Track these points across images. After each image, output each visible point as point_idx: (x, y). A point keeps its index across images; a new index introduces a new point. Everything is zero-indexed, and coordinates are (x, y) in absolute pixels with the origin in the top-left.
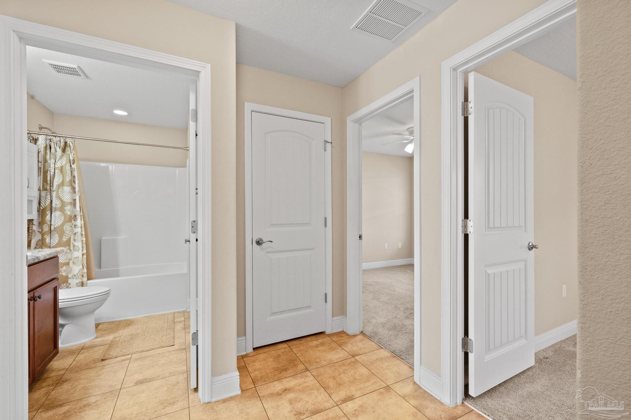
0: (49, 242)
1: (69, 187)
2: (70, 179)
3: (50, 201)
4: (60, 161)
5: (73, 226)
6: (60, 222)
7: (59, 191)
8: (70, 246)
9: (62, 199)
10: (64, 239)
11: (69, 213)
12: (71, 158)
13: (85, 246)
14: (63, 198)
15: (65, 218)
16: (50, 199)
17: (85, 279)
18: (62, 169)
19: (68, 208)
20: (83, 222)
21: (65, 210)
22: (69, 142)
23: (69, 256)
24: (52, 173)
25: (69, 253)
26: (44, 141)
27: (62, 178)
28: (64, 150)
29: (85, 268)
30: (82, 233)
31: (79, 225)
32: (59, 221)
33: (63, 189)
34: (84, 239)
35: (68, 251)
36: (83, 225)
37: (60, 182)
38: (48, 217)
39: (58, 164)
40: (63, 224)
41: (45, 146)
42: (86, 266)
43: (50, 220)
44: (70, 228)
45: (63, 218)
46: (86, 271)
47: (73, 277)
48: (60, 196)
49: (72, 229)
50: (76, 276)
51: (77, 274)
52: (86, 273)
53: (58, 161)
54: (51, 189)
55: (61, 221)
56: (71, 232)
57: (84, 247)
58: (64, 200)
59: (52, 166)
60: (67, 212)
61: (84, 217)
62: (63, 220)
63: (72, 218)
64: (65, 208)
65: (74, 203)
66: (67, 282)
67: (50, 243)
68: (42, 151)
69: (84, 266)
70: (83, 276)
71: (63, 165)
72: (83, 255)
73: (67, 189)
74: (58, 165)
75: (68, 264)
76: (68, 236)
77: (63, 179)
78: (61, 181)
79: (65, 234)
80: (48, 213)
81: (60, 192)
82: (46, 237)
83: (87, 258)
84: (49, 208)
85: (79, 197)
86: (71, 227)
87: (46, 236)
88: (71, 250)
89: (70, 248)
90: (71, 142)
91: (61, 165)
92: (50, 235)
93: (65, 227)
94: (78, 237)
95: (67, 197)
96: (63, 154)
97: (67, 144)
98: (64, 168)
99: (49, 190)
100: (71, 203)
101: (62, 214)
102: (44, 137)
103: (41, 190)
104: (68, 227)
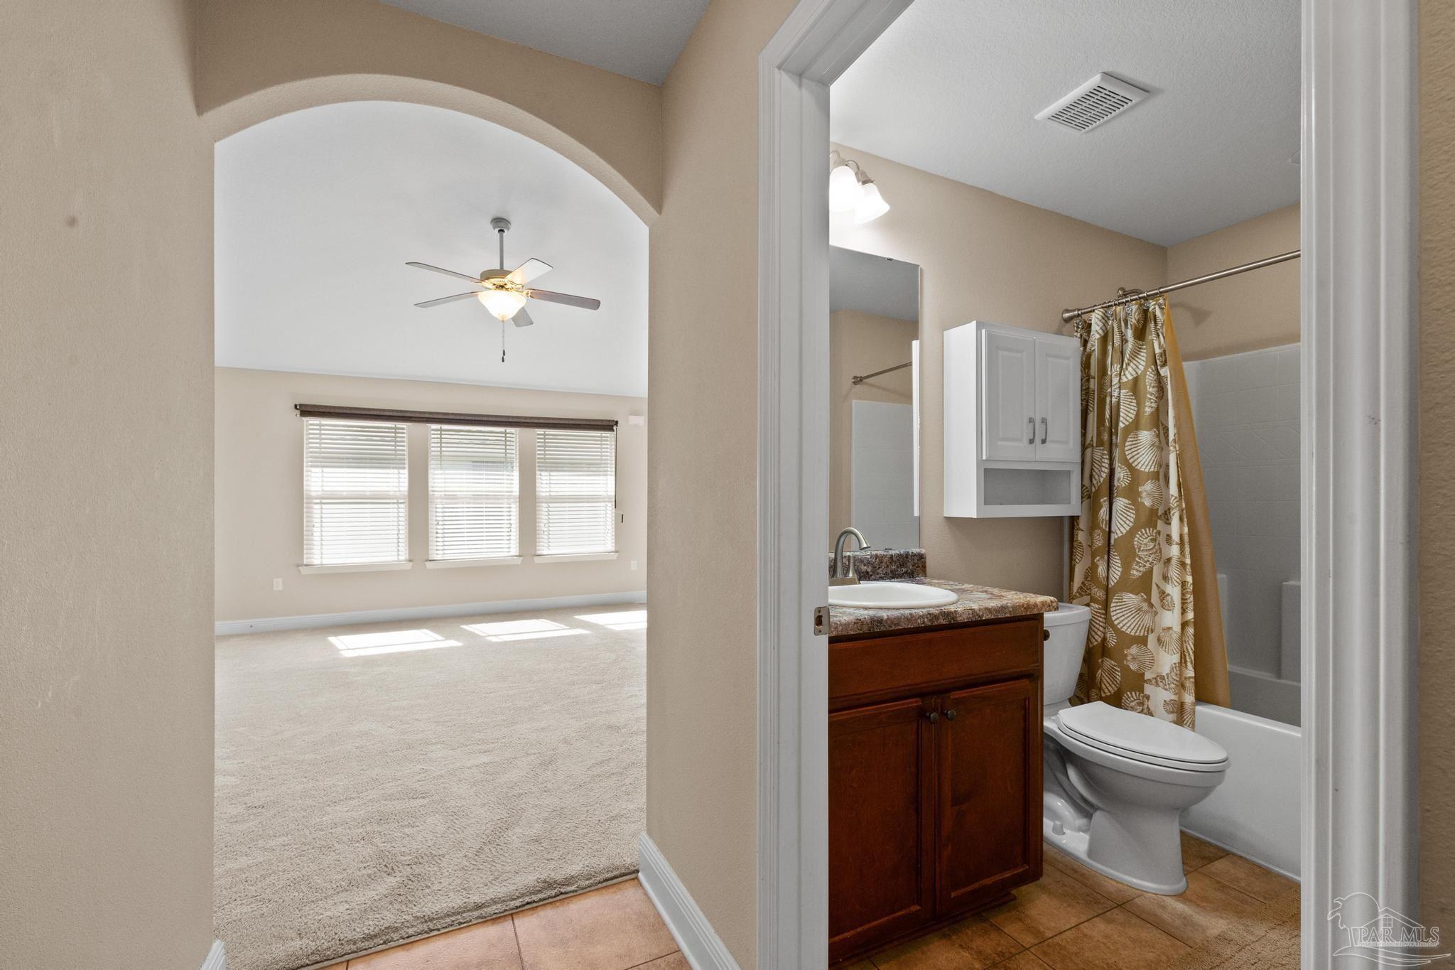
0: (1104, 575)
1: (1150, 430)
2: (1154, 409)
3: (1107, 471)
4: (1132, 364)
5: (1162, 539)
6: (1125, 526)
7: (1127, 444)
8: (1149, 593)
9: (1134, 465)
10: (1135, 572)
11: (1147, 502)
12: (1158, 351)
13: (1190, 598)
14: (1136, 463)
15: (1137, 514)
16: (1107, 466)
17: (1189, 698)
18: (1135, 385)
19: (1147, 487)
20: (1186, 530)
21: (1139, 494)
22: (1153, 307)
23: (1147, 619)
24: (1114, 400)
25: (1146, 612)
26: (1099, 323)
27: (1136, 409)
28: (1140, 334)
29: (1190, 666)
30: (1183, 560)
31: (1175, 537)
32: (1122, 523)
33: (1136, 437)
34: (1189, 579)
35: (1145, 606)
36: (1186, 538)
37: (1131, 420)
38: (1103, 512)
39: (1127, 373)
40: (1132, 533)
41: (1102, 334)
42: (1193, 658)
43: (1108, 519)
44: (1152, 545)
45: (1132, 515)
46: (1193, 675)
47: (1157, 682)
48: (1128, 457)
49: (1157, 547)
50: (1164, 679)
51: (1167, 674)
52: (1192, 680)
53: (1129, 364)
54: (1111, 440)
55: (1128, 522)
56: (1153, 556)
57: (1189, 601)
58: (1138, 467)
59: (1115, 380)
60: (1143, 500)
61: (1189, 516)
62: (1132, 520)
63: (1159, 517)
64: (1140, 490)
65: (1161, 475)
66: (1141, 690)
67: (1108, 578)
68: (1096, 350)
69: (1188, 659)
70: (1183, 686)
71: (1139, 372)
72: (1184, 625)
73: (1146, 436)
74: (1129, 376)
75: (1143, 641)
76: (1145, 566)
77: (1138, 412)
78: (1133, 417)
79: (1137, 559)
80: (1104, 500)
81: (1129, 447)
82: (1098, 561)
83: (1197, 636)
84: (1105, 490)
85: (1179, 456)
86: (1154, 540)
87: (1098, 558)
88: (1151, 606)
89: (1150, 599)
90: (1157, 306)
91: (1135, 376)
92: (1106, 557)
93: (1136, 539)
94: (1174, 572)
95: (1145, 460)
96: (1141, 343)
97: (1149, 314)
98: (1141, 385)
99: (1107, 445)
100: (1155, 476)
101: (1130, 504)
102: (1101, 313)
103: (1095, 445)
104: (1146, 541)
